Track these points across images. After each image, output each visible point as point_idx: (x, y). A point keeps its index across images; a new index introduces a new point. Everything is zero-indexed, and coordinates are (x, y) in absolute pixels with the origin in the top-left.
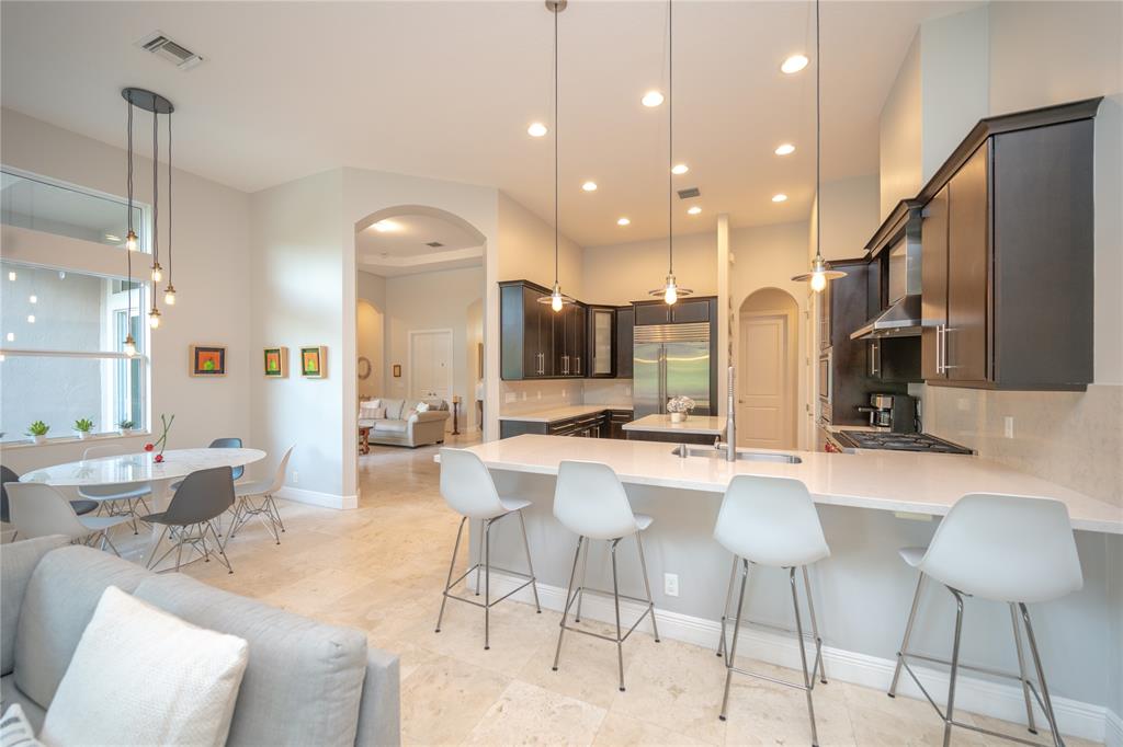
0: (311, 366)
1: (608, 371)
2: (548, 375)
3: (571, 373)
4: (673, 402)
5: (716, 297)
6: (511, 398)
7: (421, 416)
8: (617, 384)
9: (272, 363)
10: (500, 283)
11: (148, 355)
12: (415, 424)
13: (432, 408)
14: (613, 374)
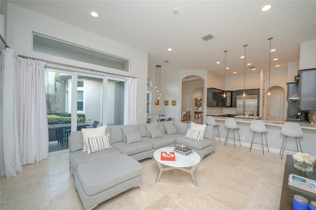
0: (174, 104)
1: (230, 106)
2: (216, 106)
3: (221, 106)
4: (246, 112)
5: (259, 89)
6: (208, 110)
7: (184, 114)
8: (232, 109)
9: (166, 103)
10: (207, 88)
11: (151, 101)
12: (183, 116)
13: (186, 113)
14: (231, 106)
